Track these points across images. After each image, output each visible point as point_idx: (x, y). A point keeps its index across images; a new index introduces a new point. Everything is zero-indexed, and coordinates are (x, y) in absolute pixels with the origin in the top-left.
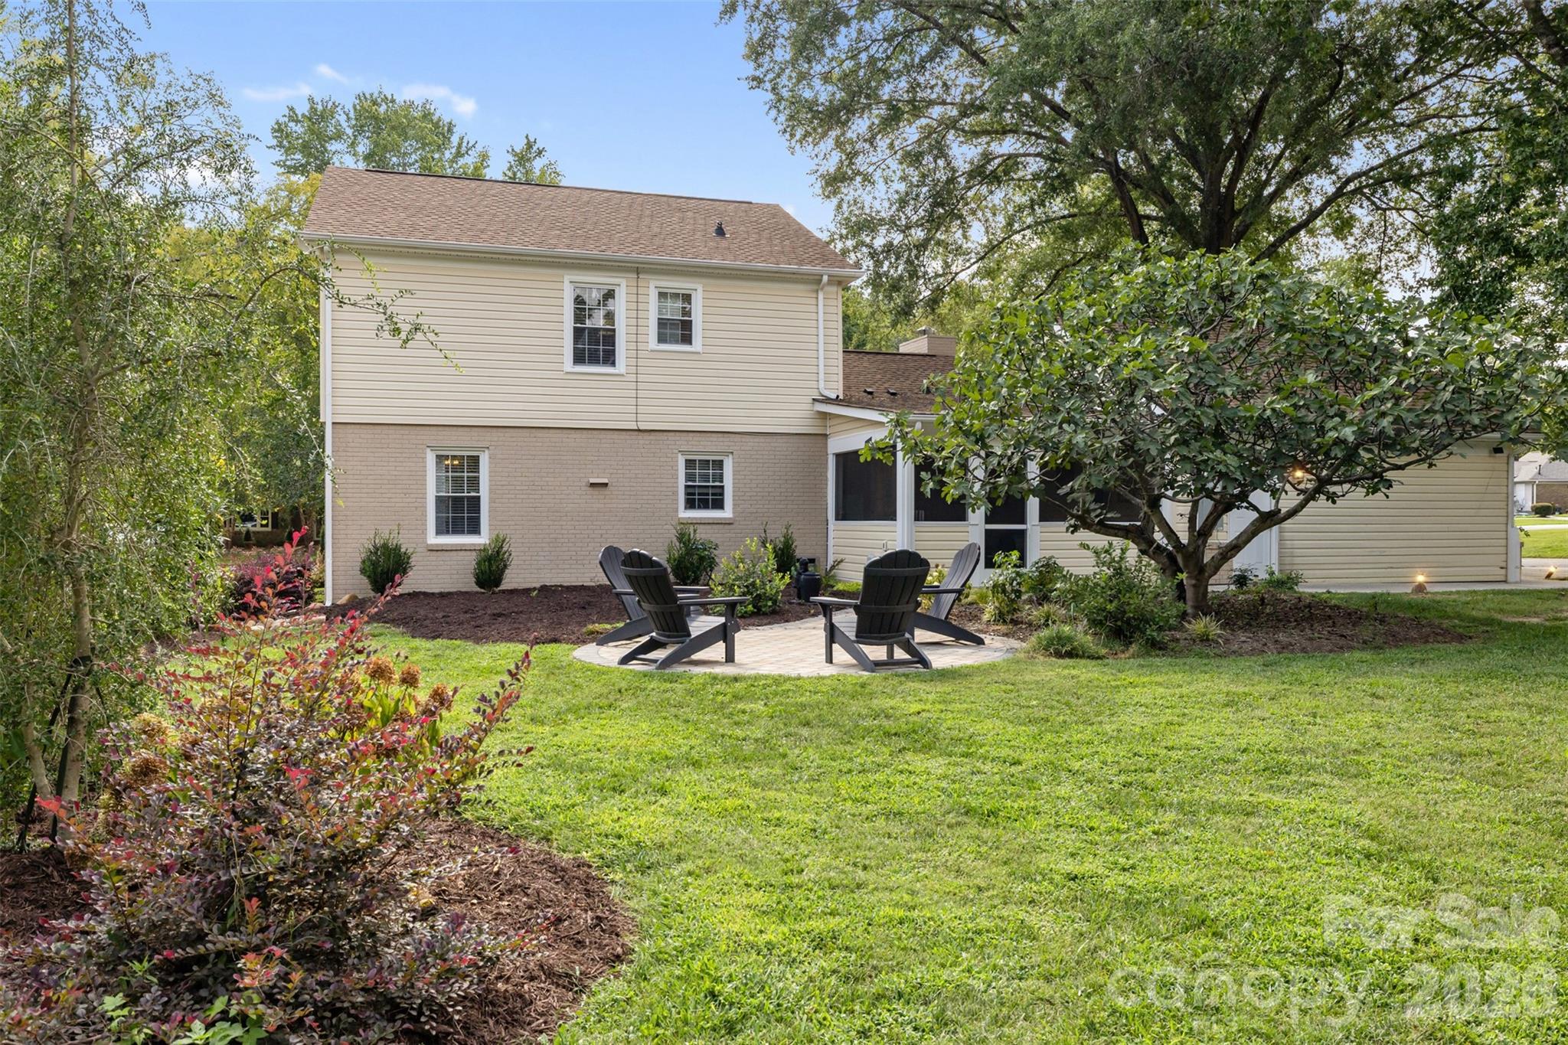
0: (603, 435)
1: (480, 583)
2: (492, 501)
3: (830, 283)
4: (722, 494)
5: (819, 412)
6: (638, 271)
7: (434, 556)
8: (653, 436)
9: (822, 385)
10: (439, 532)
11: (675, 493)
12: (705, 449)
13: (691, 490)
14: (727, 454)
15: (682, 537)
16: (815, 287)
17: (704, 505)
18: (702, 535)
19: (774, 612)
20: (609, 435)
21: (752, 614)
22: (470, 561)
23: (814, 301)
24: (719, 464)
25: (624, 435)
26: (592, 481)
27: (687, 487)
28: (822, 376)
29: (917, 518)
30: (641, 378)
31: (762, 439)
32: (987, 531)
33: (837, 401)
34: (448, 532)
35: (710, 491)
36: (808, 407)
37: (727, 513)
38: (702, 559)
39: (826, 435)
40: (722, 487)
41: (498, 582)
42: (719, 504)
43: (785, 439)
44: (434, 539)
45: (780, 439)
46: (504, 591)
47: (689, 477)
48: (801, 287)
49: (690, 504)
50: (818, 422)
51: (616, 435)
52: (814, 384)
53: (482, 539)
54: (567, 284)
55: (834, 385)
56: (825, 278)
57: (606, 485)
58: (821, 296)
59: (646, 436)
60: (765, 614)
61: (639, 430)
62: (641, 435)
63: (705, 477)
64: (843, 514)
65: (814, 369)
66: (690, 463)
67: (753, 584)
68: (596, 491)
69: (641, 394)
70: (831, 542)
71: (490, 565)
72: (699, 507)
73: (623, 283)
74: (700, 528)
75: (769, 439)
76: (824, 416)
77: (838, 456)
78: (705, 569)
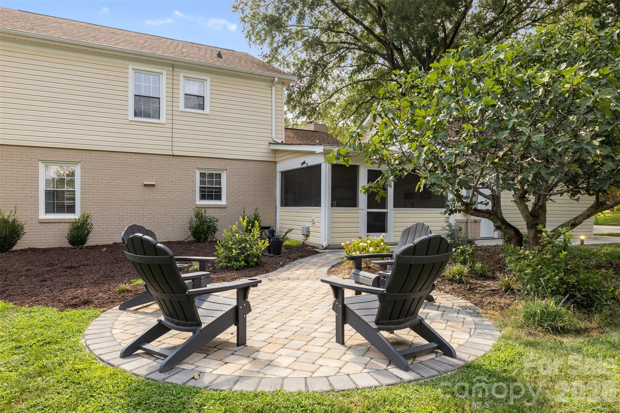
0: (152, 157)
1: (71, 242)
2: (82, 193)
3: (278, 82)
4: (220, 192)
5: (273, 150)
6: (173, 66)
7: (43, 226)
8: (181, 159)
9: (274, 135)
10: (47, 211)
11: (194, 191)
12: (211, 168)
13: (203, 190)
14: (223, 170)
15: (198, 215)
16: (270, 84)
17: (210, 197)
18: (209, 214)
19: (257, 264)
20: (156, 157)
21: (244, 267)
22: (66, 229)
23: (270, 92)
24: (219, 176)
25: (165, 158)
26: (145, 183)
27: (201, 188)
28: (274, 131)
29: (332, 206)
30: (174, 126)
31: (242, 163)
32: (368, 213)
33: (282, 143)
34: (54, 212)
35: (214, 190)
36: (267, 147)
37: (223, 202)
38: (209, 227)
39: (276, 162)
40: (221, 188)
41: (84, 241)
42: (219, 197)
43: (254, 163)
44: (43, 216)
45: (251, 163)
46: (88, 247)
47: (202, 182)
48: (263, 83)
49: (203, 197)
50: (272, 155)
51: (160, 158)
52: (270, 135)
53: (75, 216)
54: (130, 71)
55: (280, 136)
56: (276, 79)
57: (154, 185)
58: (274, 89)
59: (178, 159)
60: (252, 266)
61: (173, 155)
62: (174, 157)
63: (211, 182)
64: (285, 203)
65: (270, 127)
66: (202, 175)
67: (244, 248)
68: (147, 189)
69: (174, 135)
70: (278, 218)
71: (78, 232)
72: (208, 199)
73: (165, 72)
74: (208, 211)
75: (245, 163)
76: (275, 151)
77: (282, 173)
78: (211, 233)
